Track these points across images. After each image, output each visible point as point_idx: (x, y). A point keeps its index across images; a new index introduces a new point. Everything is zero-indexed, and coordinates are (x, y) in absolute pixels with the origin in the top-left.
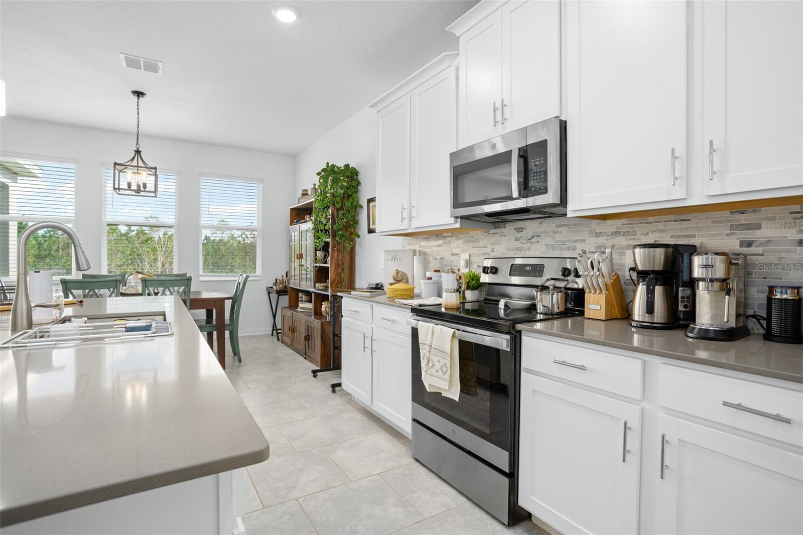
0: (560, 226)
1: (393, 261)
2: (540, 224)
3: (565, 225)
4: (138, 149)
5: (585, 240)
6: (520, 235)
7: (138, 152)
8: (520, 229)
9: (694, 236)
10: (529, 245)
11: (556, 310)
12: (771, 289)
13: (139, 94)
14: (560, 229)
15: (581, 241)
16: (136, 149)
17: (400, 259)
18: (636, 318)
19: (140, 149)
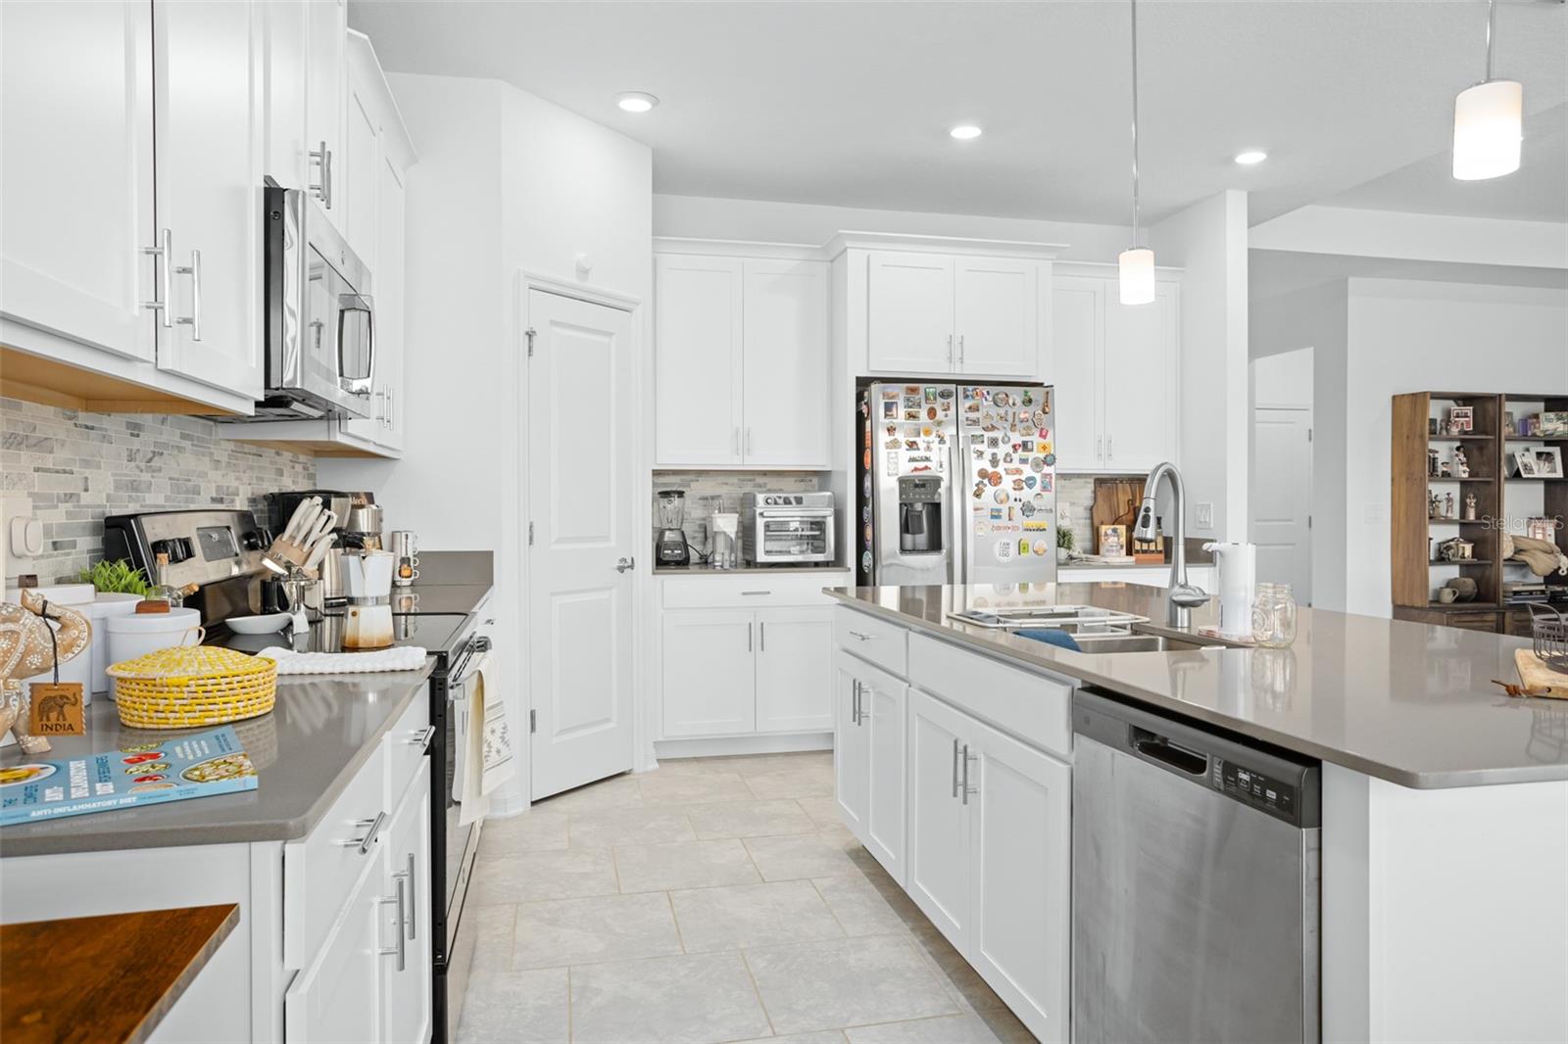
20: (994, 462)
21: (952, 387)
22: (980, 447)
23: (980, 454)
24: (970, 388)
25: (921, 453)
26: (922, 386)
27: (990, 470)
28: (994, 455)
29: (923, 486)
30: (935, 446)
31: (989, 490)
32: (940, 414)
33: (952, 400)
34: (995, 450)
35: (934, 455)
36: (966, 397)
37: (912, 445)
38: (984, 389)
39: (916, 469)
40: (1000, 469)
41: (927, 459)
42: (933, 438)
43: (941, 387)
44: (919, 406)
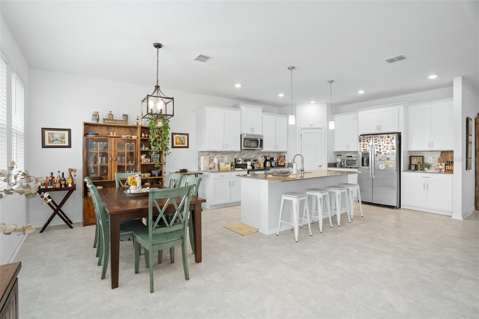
1: (205, 160)
4: (157, 84)
7: (157, 87)
13: (158, 46)
16: (156, 85)
17: (207, 159)
18: (267, 166)
19: (158, 85)
20: (380, 149)
21: (372, 136)
22: (377, 147)
23: (377, 148)
24: (375, 136)
25: (365, 148)
26: (366, 136)
27: (379, 151)
28: (380, 148)
29: (366, 154)
30: (368, 147)
31: (379, 155)
32: (369, 141)
33: (372, 138)
34: (380, 147)
35: (368, 149)
36: (374, 137)
37: (364, 147)
38: (378, 136)
39: (364, 151)
40: (381, 151)
41: (366, 149)
42: (367, 145)
43: (369, 136)
44: (365, 140)
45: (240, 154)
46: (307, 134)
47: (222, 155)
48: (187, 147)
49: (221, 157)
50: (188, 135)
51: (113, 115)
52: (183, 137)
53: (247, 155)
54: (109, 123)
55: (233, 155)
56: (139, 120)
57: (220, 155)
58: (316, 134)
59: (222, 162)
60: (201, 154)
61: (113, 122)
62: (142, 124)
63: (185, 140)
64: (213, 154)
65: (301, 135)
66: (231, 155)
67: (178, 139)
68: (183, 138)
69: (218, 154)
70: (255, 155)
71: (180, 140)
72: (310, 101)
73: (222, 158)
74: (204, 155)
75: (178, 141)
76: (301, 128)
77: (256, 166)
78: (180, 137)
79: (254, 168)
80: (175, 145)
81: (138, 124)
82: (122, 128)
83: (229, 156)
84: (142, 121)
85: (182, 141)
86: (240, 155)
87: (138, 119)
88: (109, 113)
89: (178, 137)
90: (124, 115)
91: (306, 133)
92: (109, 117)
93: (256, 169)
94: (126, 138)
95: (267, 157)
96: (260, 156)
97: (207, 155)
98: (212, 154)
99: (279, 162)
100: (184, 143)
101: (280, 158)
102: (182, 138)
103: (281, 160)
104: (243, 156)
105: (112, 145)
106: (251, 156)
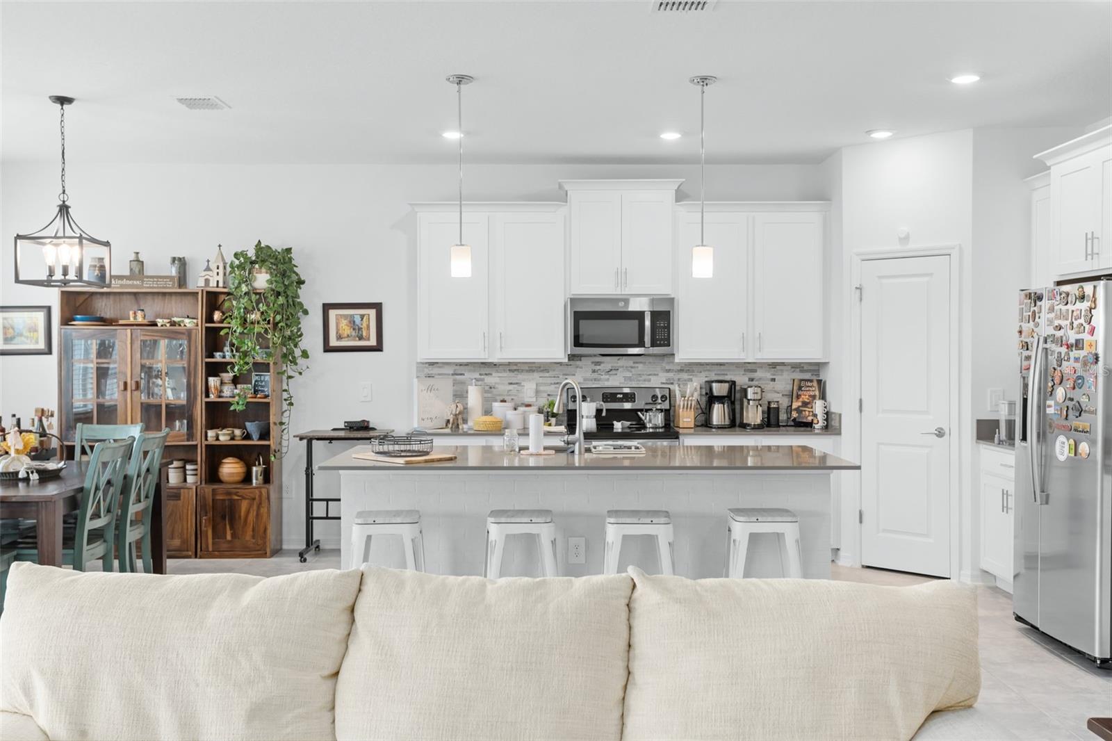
0: (637, 363)
1: (429, 392)
2: (619, 360)
3: (641, 363)
4: (64, 202)
5: (658, 375)
6: (598, 367)
7: (64, 209)
8: (598, 362)
9: (727, 375)
10: (607, 377)
11: (661, 425)
12: (769, 403)
13: (63, 101)
14: (636, 365)
15: (655, 375)
17: (437, 390)
18: (715, 423)
45: (594, 371)
46: (885, 281)
47: (512, 374)
48: (378, 348)
49: (511, 384)
50: (378, 307)
51: (142, 262)
52: (362, 317)
53: (629, 374)
54: (122, 286)
55: (561, 376)
56: (211, 270)
57: (505, 374)
58: (926, 279)
59: (503, 401)
60: (426, 371)
61: (135, 282)
62: (218, 282)
63: (368, 327)
64: (474, 371)
65: (860, 289)
66: (551, 373)
67: (344, 323)
68: (362, 320)
69: (497, 372)
70: (670, 375)
71: (352, 323)
72: (869, 132)
73: (511, 387)
74: (439, 374)
75: (347, 330)
76: (858, 255)
77: (650, 421)
78: (352, 316)
79: (644, 427)
80: (333, 342)
81: (209, 283)
82: (174, 297)
83: (541, 380)
84: (218, 274)
85: (360, 329)
86: (595, 375)
87: (208, 269)
88: (133, 257)
89: (345, 317)
90: (174, 259)
91: (880, 277)
92: (131, 270)
93: (651, 430)
94: (168, 325)
95: (714, 385)
96: (694, 379)
97: (453, 375)
98: (470, 371)
99: (795, 405)
100: (364, 334)
101: (800, 388)
102: (357, 320)
103: (805, 398)
104: (608, 380)
105: (127, 348)
106: (649, 380)
